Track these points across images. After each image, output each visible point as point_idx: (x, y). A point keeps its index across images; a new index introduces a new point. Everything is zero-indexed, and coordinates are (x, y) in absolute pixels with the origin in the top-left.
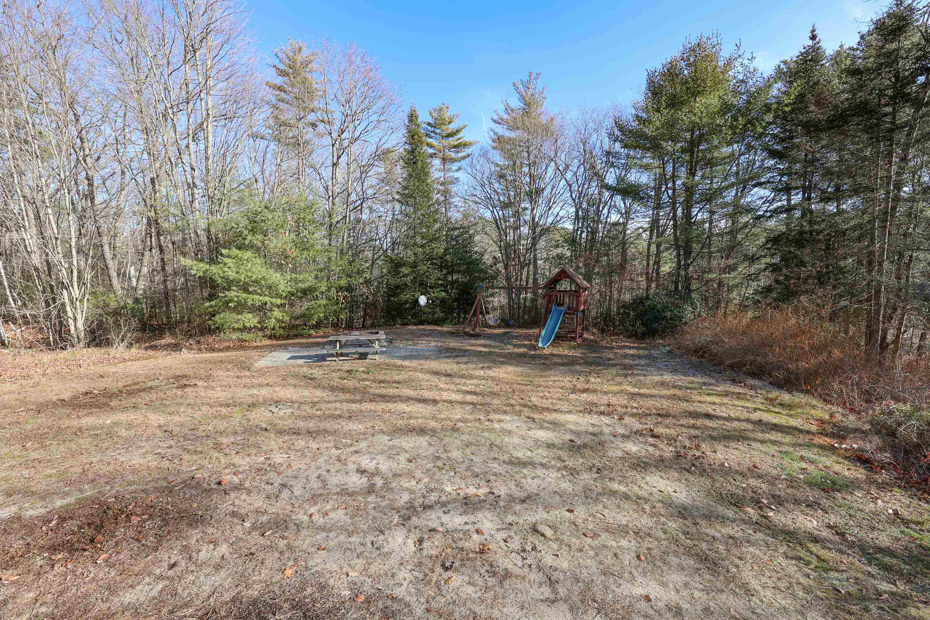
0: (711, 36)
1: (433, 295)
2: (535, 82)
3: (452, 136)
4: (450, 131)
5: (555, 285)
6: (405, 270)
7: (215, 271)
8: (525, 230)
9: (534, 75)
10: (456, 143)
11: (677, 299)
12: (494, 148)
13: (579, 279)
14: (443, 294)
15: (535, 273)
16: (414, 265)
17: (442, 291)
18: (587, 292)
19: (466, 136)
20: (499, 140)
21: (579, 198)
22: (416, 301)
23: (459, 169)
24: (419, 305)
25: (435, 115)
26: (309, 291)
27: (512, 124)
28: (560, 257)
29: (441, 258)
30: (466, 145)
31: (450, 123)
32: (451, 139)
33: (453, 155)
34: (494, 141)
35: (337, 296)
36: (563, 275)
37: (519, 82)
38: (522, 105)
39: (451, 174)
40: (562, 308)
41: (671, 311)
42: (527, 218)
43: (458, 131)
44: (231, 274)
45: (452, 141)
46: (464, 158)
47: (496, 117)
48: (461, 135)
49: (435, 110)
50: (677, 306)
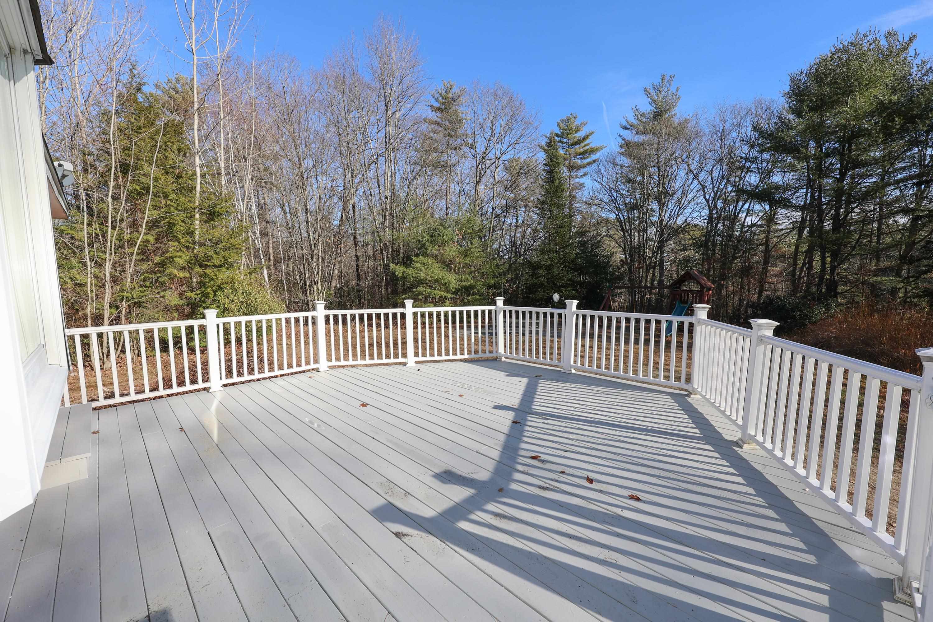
0: (868, 34)
1: (565, 293)
2: (668, 85)
3: (579, 144)
4: (576, 139)
5: (680, 285)
6: (542, 272)
7: (410, 272)
8: (652, 232)
9: (667, 77)
10: (582, 150)
11: (809, 300)
12: (622, 154)
13: (703, 280)
14: (574, 292)
15: (661, 274)
16: (548, 268)
17: (573, 290)
18: (711, 292)
19: (592, 142)
20: (627, 145)
21: (714, 200)
22: (551, 298)
23: (585, 175)
24: (553, 301)
25: (562, 126)
26: (470, 288)
27: (641, 128)
28: (687, 260)
29: (572, 261)
30: (592, 151)
31: (577, 131)
32: (577, 146)
33: (579, 162)
34: (621, 147)
35: (487, 293)
36: (688, 277)
37: (651, 86)
38: (652, 108)
39: (577, 180)
40: (686, 305)
41: (801, 311)
42: (655, 219)
43: (585, 139)
44: (422, 275)
45: (579, 149)
46: (589, 164)
47: (625, 124)
48: (587, 142)
49: (562, 121)
50: (809, 307)
